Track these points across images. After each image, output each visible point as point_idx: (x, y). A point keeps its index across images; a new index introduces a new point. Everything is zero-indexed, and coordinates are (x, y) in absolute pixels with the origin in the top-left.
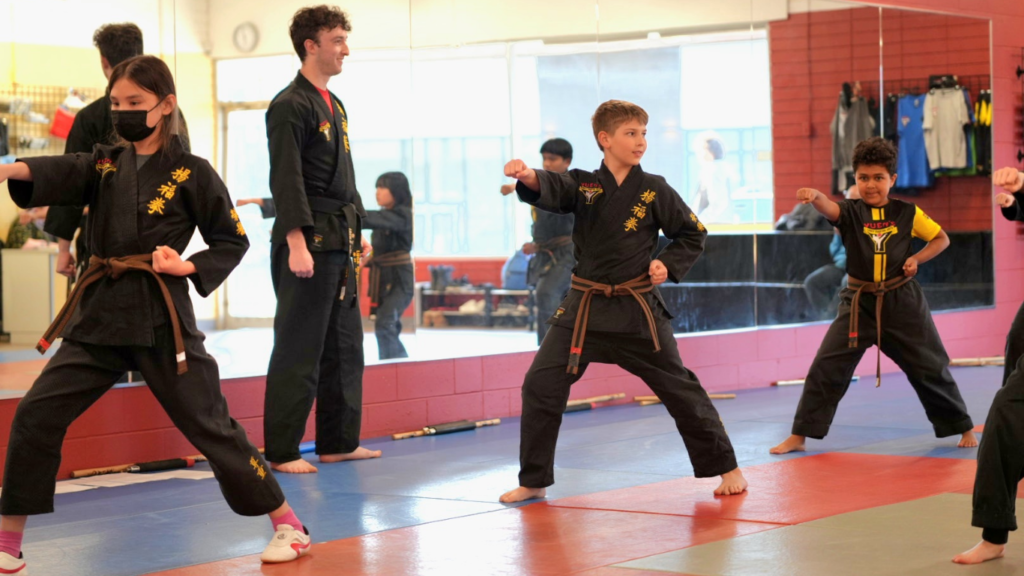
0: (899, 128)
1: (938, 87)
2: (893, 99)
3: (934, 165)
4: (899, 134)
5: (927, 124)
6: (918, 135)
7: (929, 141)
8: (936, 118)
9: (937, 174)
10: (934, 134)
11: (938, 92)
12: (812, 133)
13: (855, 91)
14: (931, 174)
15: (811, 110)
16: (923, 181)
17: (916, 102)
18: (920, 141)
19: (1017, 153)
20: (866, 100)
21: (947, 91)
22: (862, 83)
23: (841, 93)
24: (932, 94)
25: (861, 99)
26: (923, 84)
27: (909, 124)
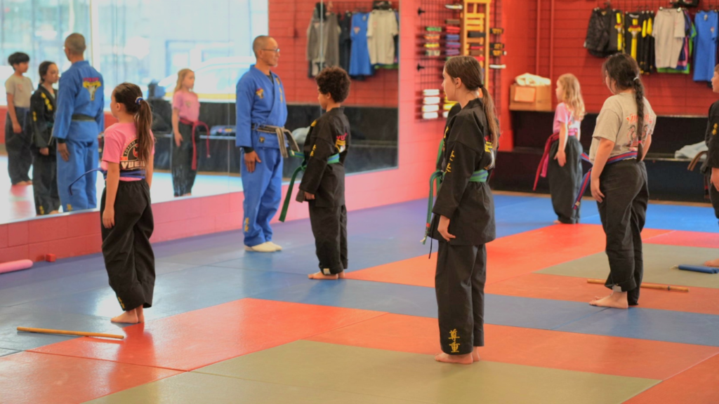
0: (352, 34)
1: (377, 8)
2: (349, 15)
3: (373, 62)
4: (352, 39)
5: (369, 33)
6: (364, 40)
7: (371, 45)
8: (375, 29)
9: (377, 67)
10: (374, 40)
11: (377, 12)
12: (296, 35)
13: (328, 9)
14: (372, 67)
15: (295, 20)
16: (367, 71)
17: (364, 17)
18: (365, 45)
19: (416, 65)
20: (336, 14)
21: (383, 12)
22: (333, 3)
23: (315, 9)
24: (374, 13)
25: (333, 14)
26: (369, 6)
27: (359, 32)
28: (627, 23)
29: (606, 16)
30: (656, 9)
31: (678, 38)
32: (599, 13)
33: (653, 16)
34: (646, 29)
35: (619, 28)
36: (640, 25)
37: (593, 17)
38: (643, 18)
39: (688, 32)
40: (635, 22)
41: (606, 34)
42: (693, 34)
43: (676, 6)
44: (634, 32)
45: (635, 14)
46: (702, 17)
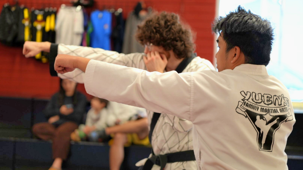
28: (33, 18)
29: (16, 11)
30: (59, 7)
31: (78, 34)
32: (9, 8)
33: (55, 13)
34: (49, 24)
35: (27, 23)
36: (44, 20)
37: (3, 12)
38: (46, 15)
39: (86, 28)
40: (40, 17)
41: (14, 27)
42: (90, 30)
43: (76, 5)
44: (39, 26)
45: (40, 10)
46: (97, 16)
